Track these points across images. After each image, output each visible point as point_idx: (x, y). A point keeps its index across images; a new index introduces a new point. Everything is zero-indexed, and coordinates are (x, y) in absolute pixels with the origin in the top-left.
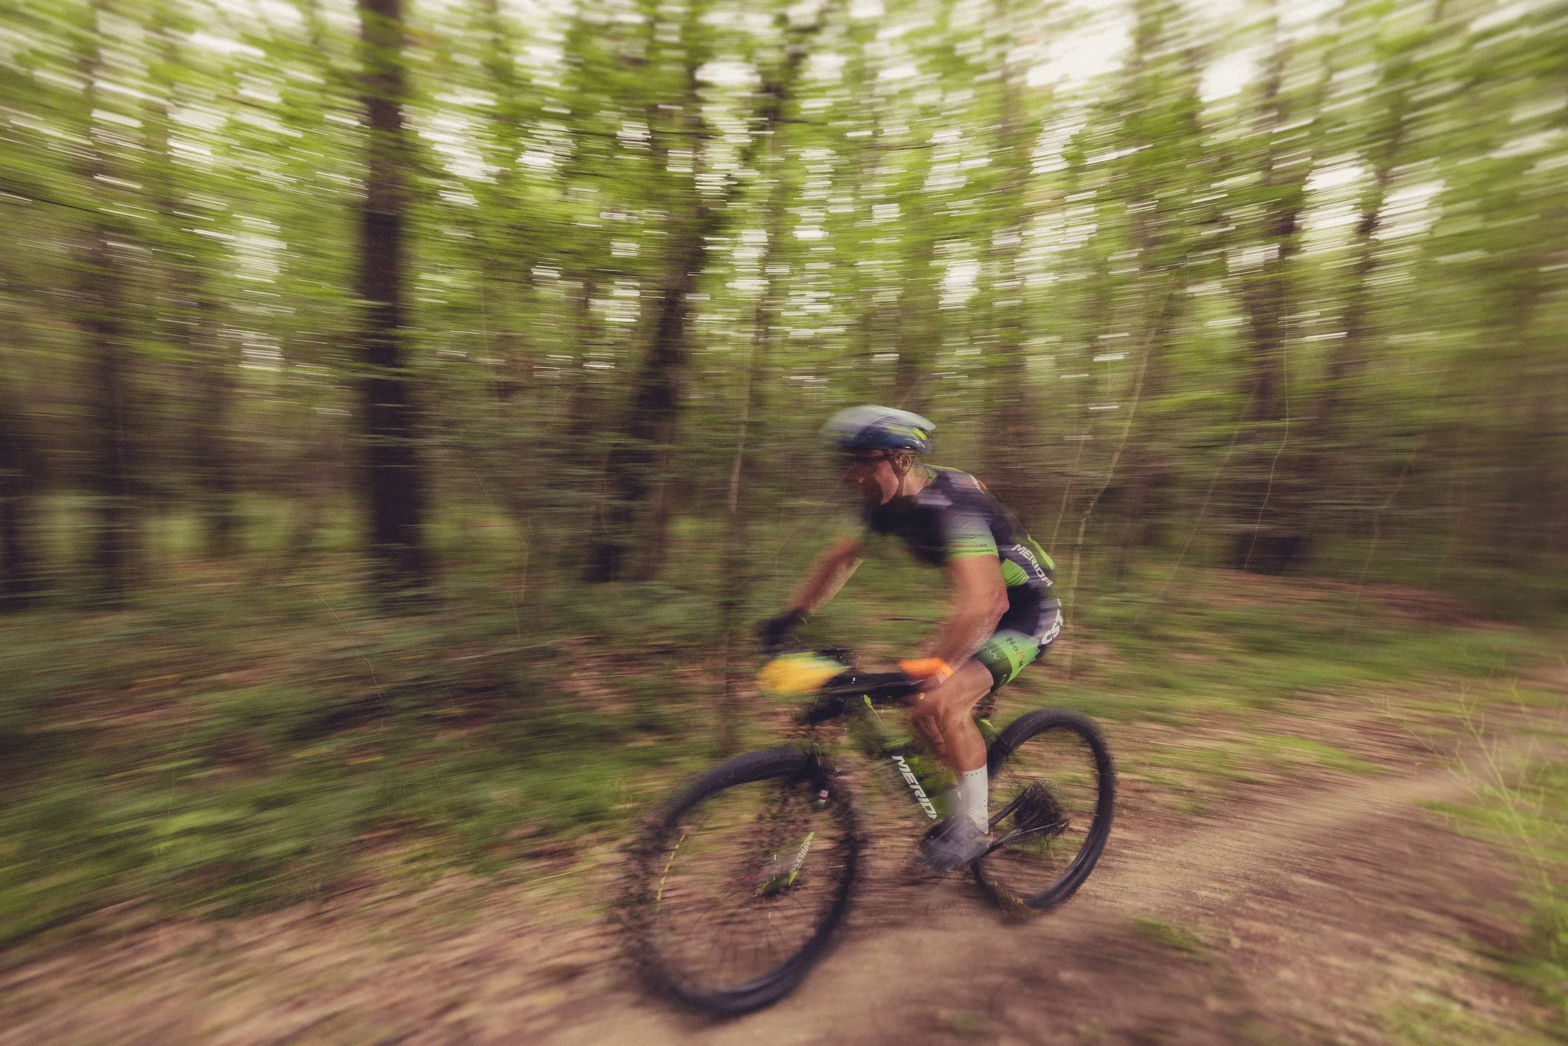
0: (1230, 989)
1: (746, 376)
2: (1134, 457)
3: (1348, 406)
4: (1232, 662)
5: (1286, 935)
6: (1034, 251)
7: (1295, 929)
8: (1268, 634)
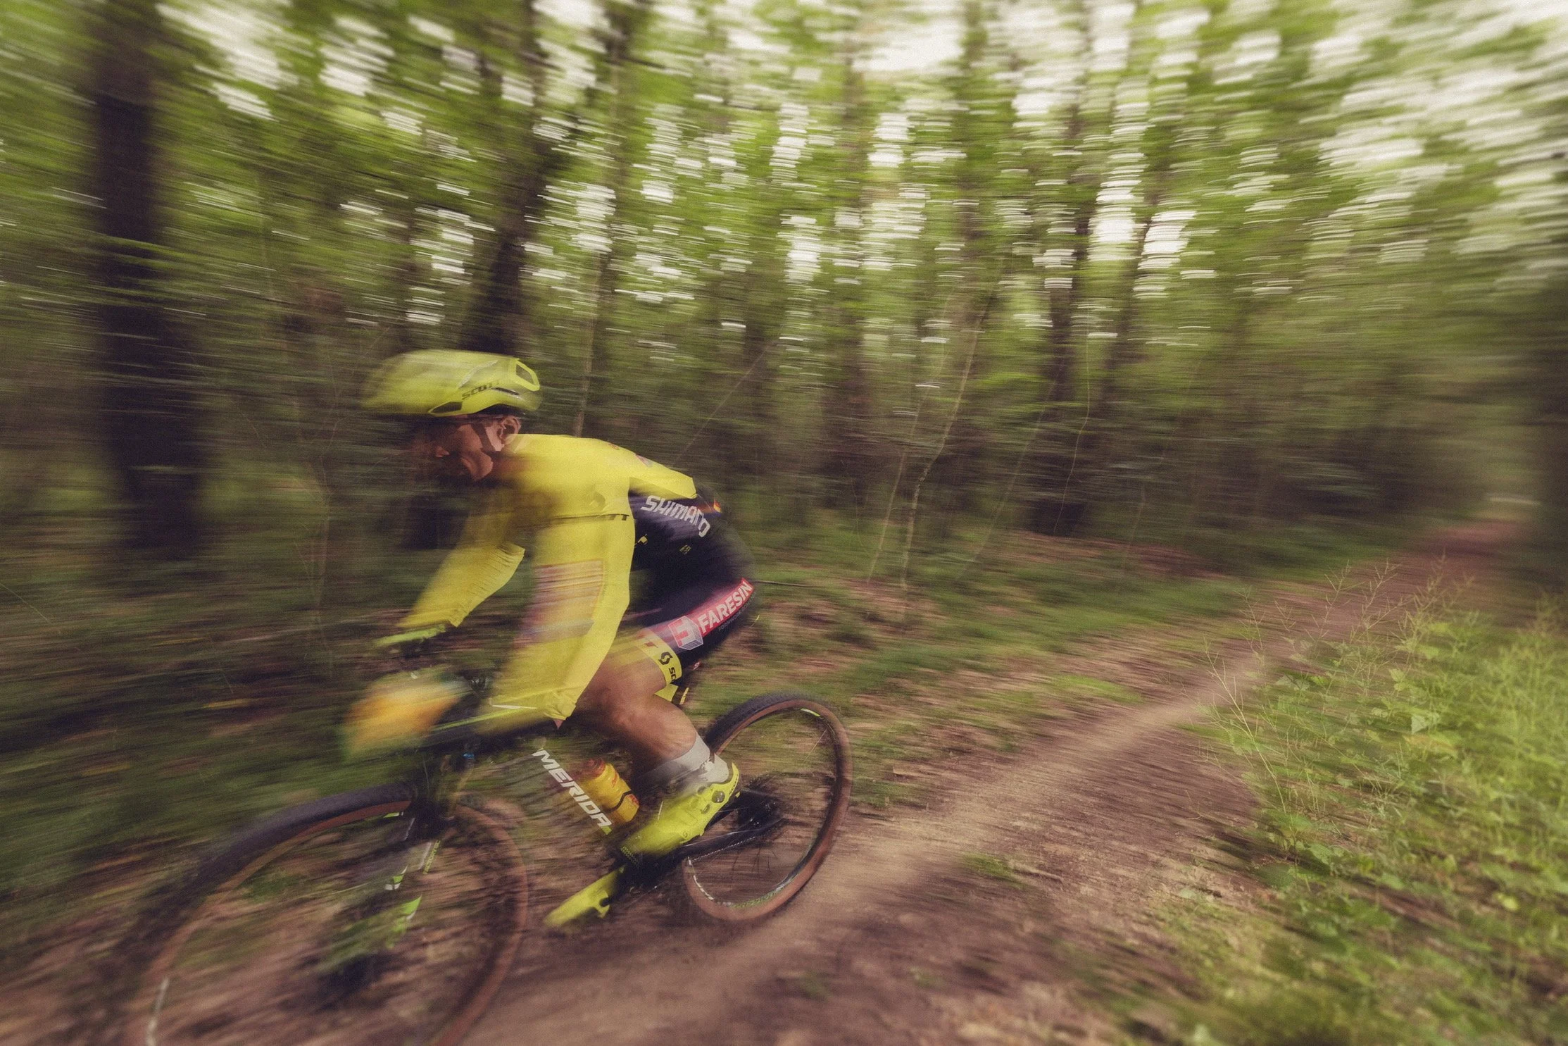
0: (1042, 911)
1: (589, 333)
2: (963, 430)
3: (1124, 392)
4: (1031, 613)
5: (1085, 854)
6: (871, 235)
7: (1091, 847)
8: (1059, 587)
